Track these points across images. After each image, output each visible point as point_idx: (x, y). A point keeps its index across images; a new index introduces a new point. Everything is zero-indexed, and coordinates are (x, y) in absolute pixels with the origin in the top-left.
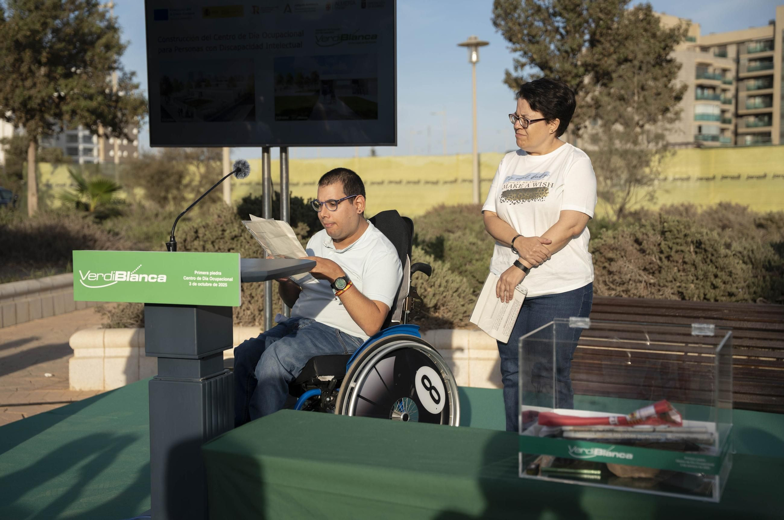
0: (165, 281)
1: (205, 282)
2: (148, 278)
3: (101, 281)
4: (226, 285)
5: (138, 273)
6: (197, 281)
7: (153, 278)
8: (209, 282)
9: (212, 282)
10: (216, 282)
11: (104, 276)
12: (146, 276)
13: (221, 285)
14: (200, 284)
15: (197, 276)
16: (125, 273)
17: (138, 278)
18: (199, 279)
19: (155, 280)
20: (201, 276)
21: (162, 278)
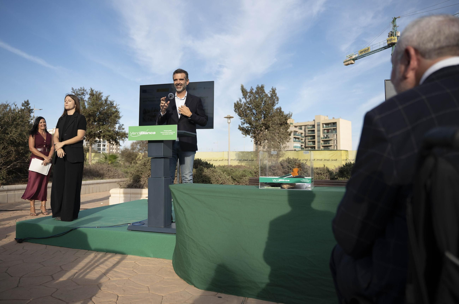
0: (155, 134)
1: (167, 133)
2: (150, 133)
3: (136, 135)
4: (173, 134)
5: (147, 132)
6: (164, 133)
7: (151, 133)
8: (168, 133)
9: (169, 133)
10: (170, 133)
11: (137, 133)
12: (149, 133)
13: (171, 134)
14: (165, 134)
15: (164, 132)
16: (143, 132)
17: (147, 133)
18: (165, 132)
19: (152, 134)
20: (166, 132)
21: (154, 133)
